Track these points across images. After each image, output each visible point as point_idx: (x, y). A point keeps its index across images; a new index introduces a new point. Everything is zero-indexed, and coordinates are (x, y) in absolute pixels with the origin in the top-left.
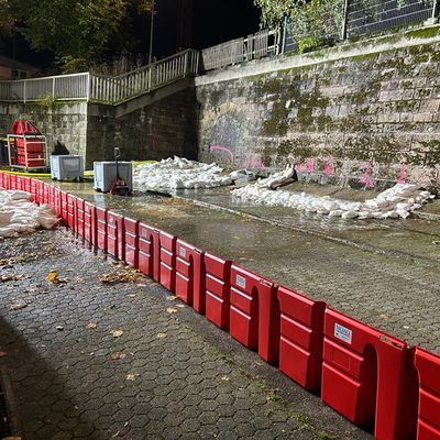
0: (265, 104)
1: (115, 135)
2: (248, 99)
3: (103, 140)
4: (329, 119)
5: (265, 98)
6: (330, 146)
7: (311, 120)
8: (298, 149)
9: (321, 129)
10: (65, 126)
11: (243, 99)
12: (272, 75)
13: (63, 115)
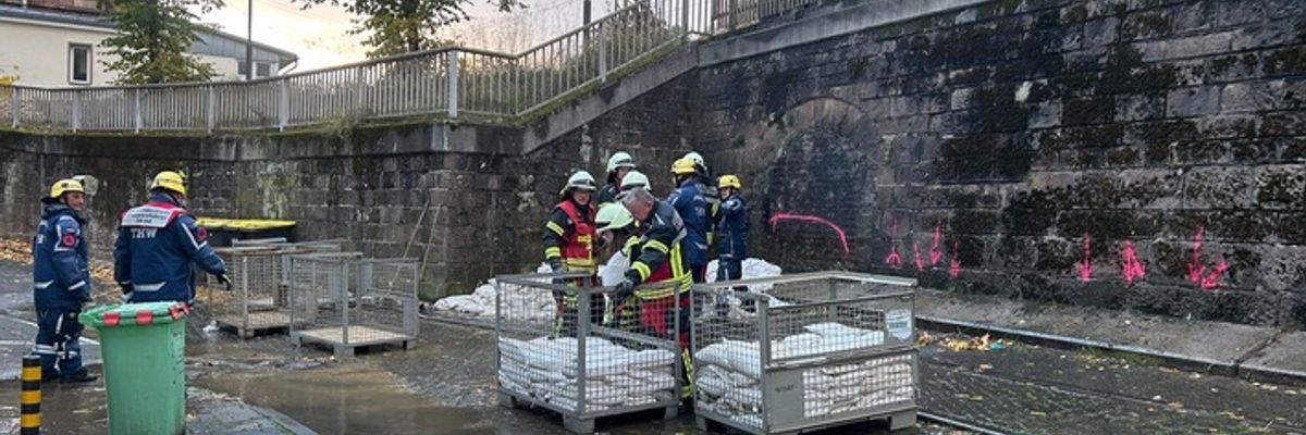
0: (944, 98)
1: (518, 200)
2: (885, 87)
3: (491, 215)
4: (1184, 126)
5: (941, 79)
6: (1201, 204)
7: (1118, 131)
8: (1078, 217)
9: (1157, 157)
10: (389, 185)
11: (867, 89)
12: (961, 18)
13: (383, 157)
